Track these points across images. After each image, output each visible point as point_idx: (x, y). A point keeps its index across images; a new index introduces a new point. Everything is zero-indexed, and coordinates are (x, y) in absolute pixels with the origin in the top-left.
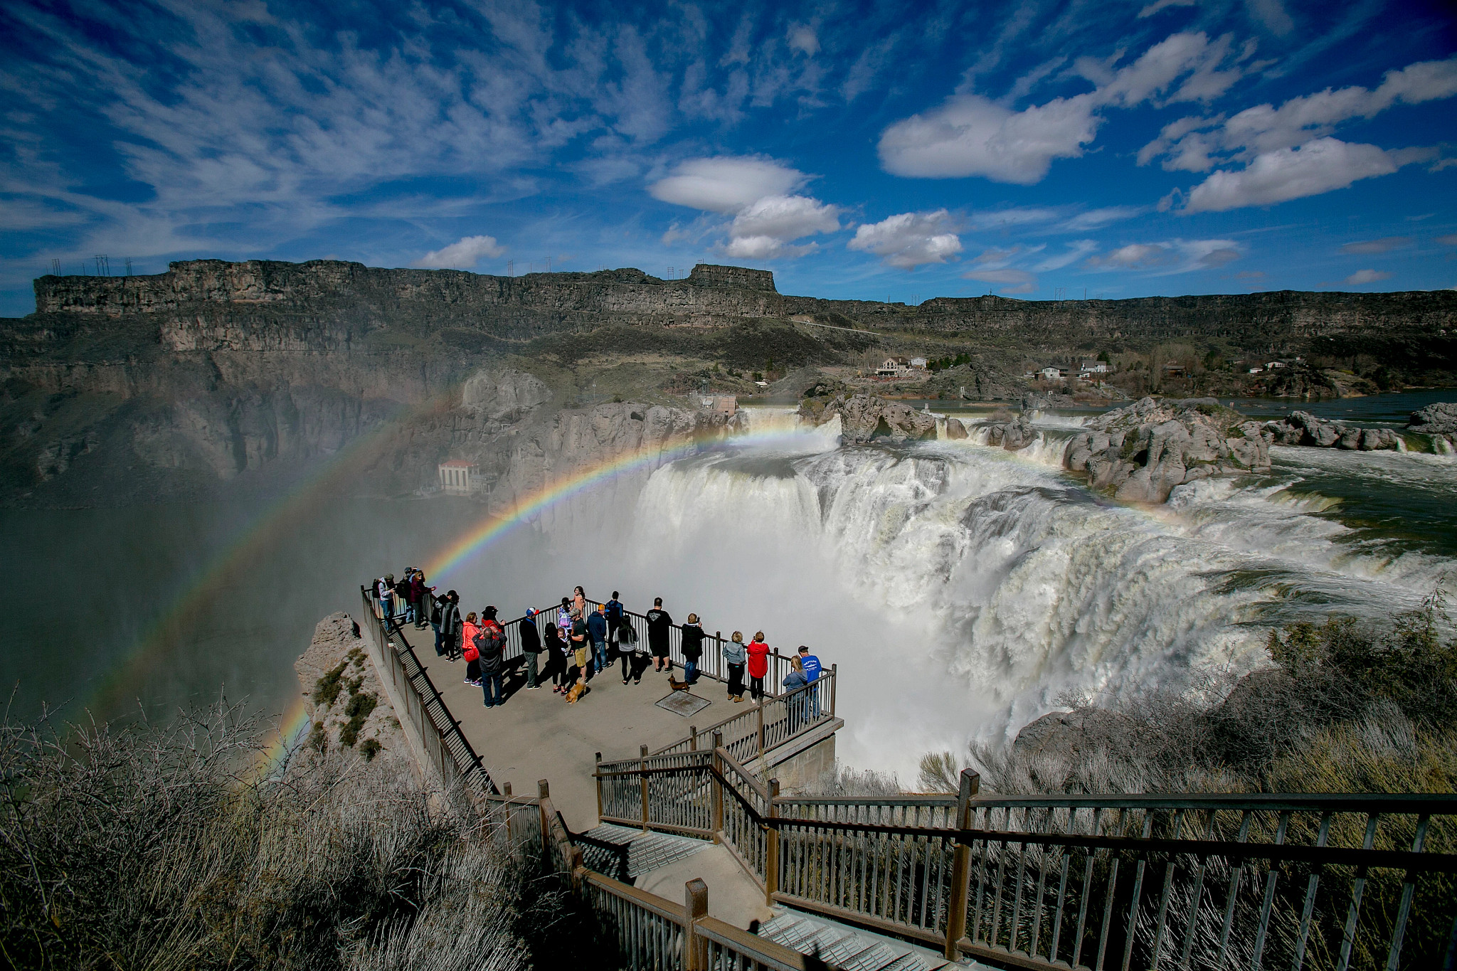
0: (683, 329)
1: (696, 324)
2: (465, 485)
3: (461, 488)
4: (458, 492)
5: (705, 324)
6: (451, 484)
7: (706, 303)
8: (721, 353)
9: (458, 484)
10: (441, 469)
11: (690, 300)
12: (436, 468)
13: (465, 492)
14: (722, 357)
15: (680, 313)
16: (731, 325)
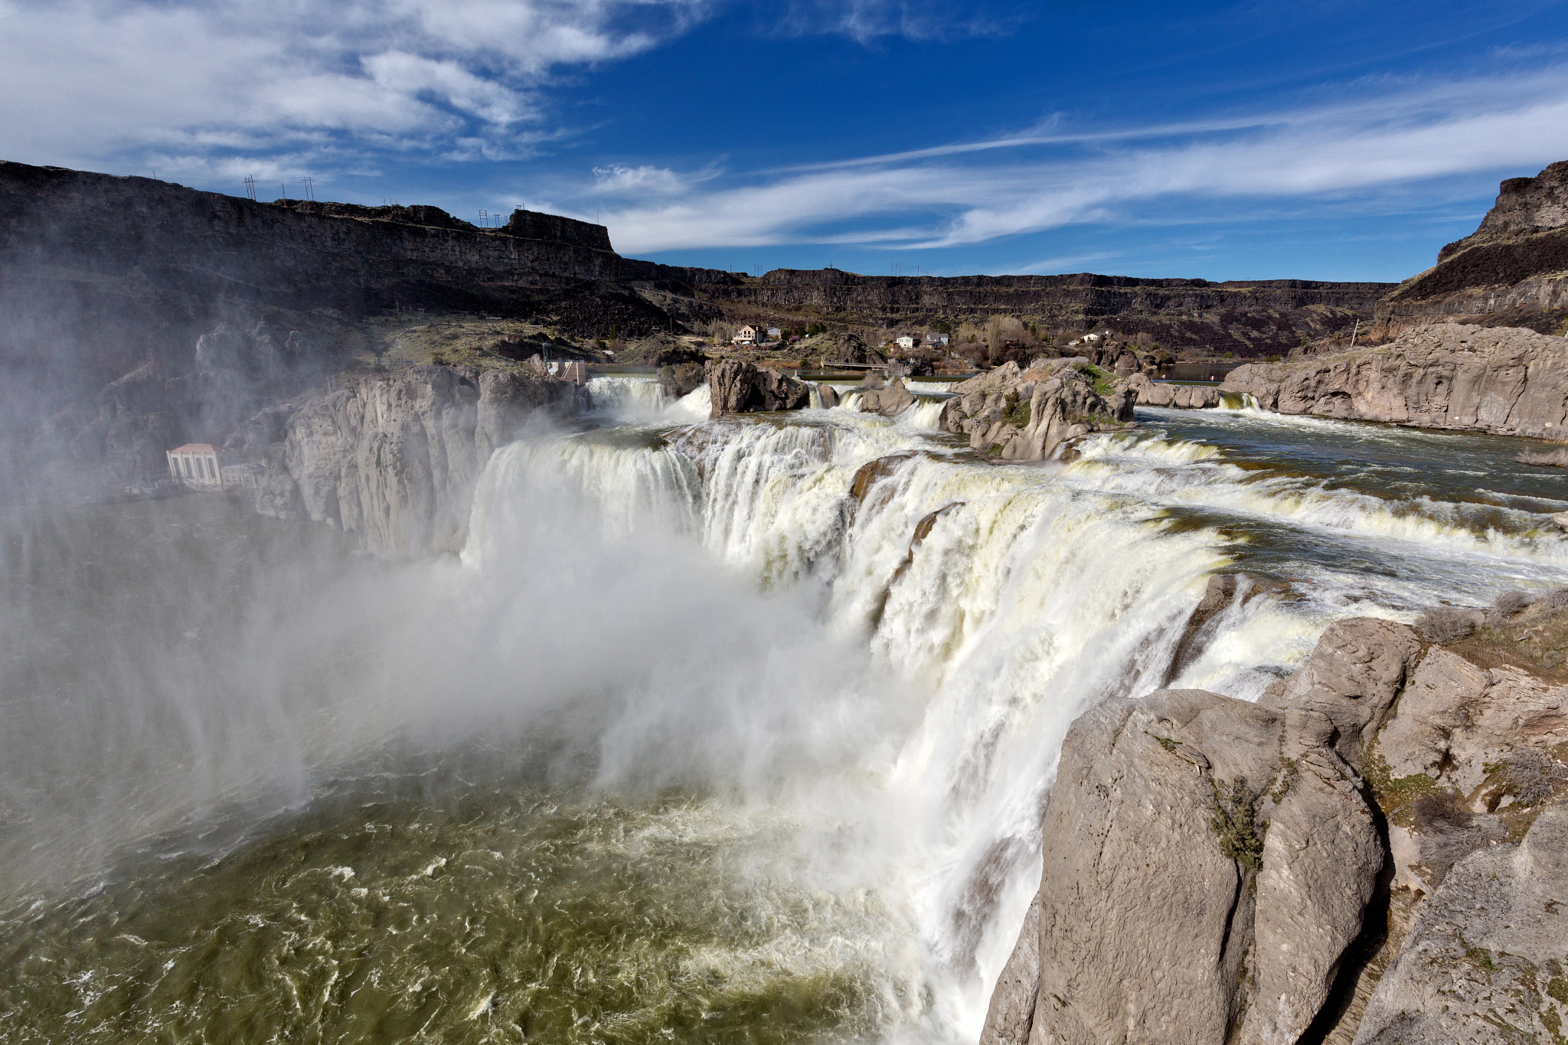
0: (505, 288)
1: (522, 283)
2: (213, 475)
3: (207, 481)
4: (203, 486)
5: (532, 283)
6: (190, 475)
7: (531, 257)
8: (555, 318)
9: (202, 475)
10: (171, 456)
11: (511, 253)
12: (164, 461)
13: (215, 486)
14: (555, 323)
15: (501, 268)
16: (563, 286)
